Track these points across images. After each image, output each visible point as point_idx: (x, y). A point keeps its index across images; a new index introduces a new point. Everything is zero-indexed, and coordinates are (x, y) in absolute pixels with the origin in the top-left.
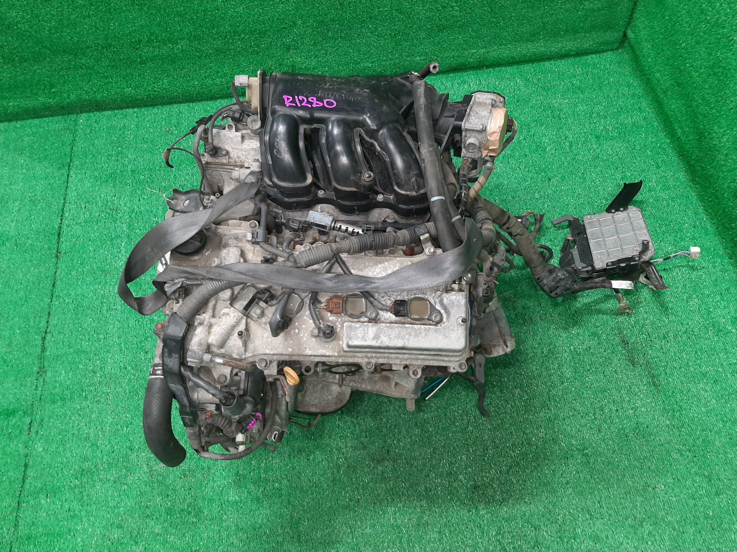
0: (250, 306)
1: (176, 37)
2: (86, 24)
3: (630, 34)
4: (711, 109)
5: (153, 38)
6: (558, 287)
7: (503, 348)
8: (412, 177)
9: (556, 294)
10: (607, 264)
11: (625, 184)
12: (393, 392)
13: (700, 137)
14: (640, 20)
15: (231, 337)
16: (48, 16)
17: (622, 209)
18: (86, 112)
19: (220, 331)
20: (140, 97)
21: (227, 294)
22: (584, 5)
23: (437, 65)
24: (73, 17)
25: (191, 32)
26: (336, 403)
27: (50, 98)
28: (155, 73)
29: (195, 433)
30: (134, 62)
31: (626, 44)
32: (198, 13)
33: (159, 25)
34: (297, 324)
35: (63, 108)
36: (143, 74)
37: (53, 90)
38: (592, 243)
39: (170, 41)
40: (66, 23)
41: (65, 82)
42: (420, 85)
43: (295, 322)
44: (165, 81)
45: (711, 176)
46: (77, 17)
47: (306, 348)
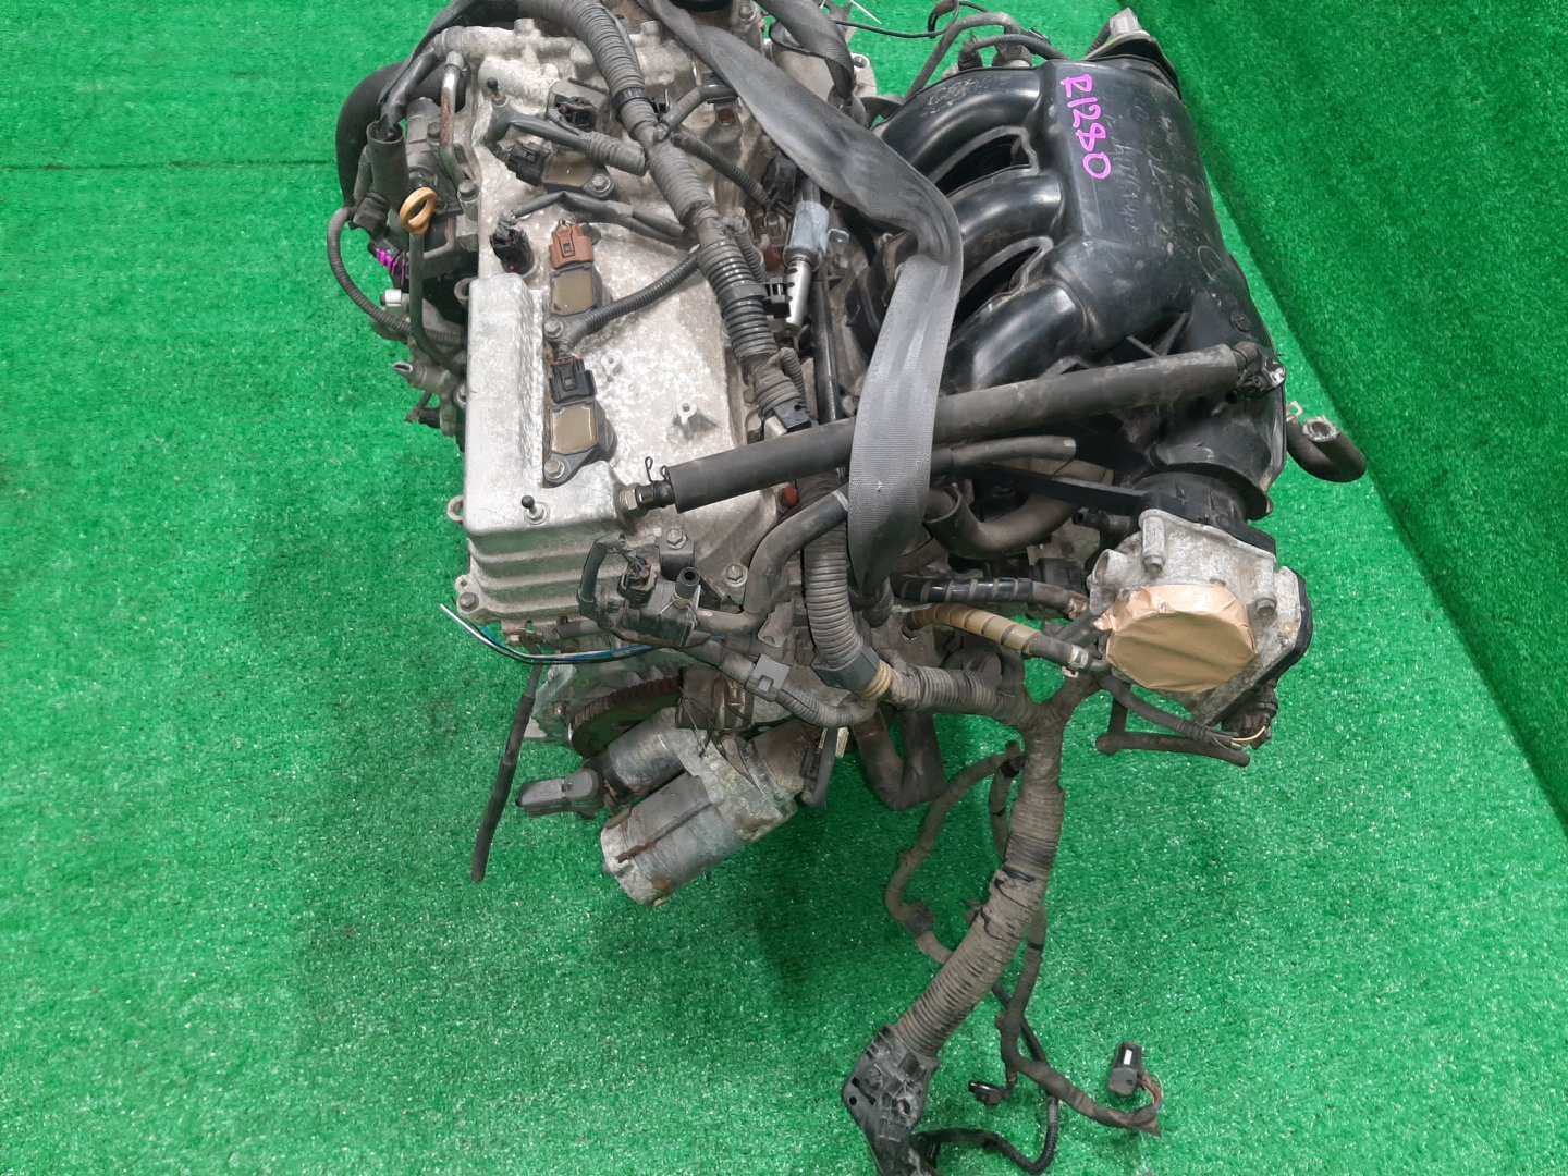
20: (1264, 228)
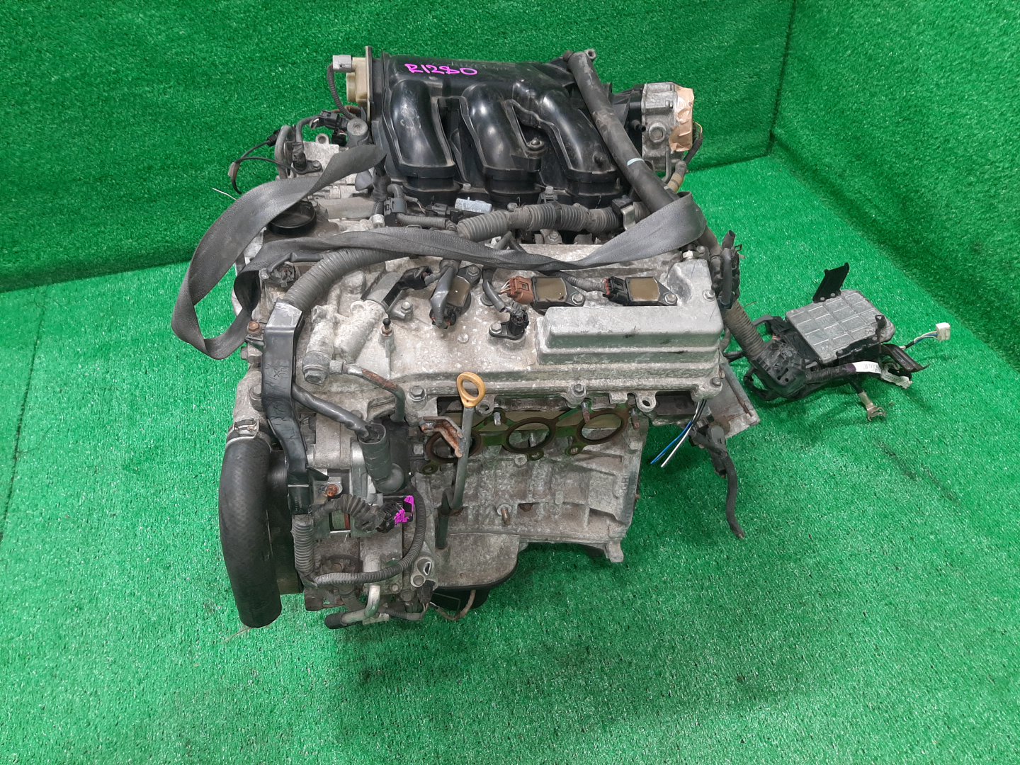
0: (393, 299)
1: (201, 161)
2: (75, 144)
3: (778, 131)
4: (911, 161)
5: (169, 162)
6: (787, 370)
7: (745, 418)
8: (593, 150)
9: (787, 380)
10: (837, 353)
11: (826, 271)
12: (586, 532)
13: (904, 204)
14: (789, 110)
15: (368, 344)
16: (22, 136)
17: (833, 295)
18: (62, 281)
19: (352, 330)
20: (143, 252)
21: (357, 279)
22: (720, 96)
23: (593, 50)
24: (57, 135)
25: (223, 152)
26: (498, 570)
27: (9, 261)
28: (168, 215)
29: (309, 527)
30: (139, 199)
31: (776, 147)
32: (234, 123)
33: (179, 143)
34: (464, 327)
35: (27, 276)
36: (152, 218)
37: (15, 249)
38: (808, 337)
39: (192, 166)
40: (46, 143)
41: (34, 235)
42: (581, 56)
43: (462, 325)
44: (182, 227)
45: (932, 243)
46: (64, 135)
47: (482, 362)
